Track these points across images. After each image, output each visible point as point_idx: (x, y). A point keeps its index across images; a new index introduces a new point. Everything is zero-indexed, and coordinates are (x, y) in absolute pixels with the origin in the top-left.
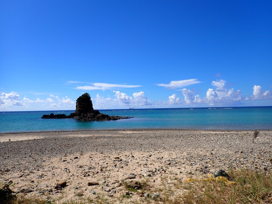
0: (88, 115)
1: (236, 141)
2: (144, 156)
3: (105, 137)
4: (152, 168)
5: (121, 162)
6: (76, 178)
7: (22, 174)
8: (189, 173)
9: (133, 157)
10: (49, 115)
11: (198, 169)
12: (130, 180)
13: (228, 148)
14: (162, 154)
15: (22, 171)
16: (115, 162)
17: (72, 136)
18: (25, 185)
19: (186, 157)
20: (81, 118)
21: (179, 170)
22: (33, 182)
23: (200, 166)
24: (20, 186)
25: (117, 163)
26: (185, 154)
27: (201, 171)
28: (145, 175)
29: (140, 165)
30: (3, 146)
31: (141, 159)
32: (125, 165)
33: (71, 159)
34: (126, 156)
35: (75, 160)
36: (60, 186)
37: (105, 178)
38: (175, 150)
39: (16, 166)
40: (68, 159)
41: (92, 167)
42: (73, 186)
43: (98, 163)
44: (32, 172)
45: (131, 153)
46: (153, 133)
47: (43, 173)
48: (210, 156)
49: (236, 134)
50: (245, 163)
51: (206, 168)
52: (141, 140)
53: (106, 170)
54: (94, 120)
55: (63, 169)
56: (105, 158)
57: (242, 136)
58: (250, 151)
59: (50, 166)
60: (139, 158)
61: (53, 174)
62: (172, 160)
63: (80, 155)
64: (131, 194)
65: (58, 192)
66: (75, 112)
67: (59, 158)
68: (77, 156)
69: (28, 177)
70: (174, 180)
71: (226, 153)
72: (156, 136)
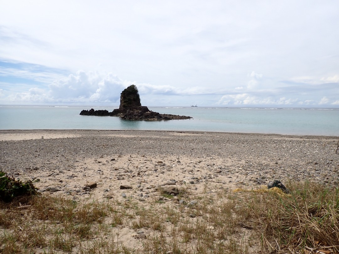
0: (134, 112)
1: (315, 150)
2: (192, 161)
3: (151, 139)
4: (198, 175)
5: (164, 167)
6: (109, 180)
7: (51, 173)
8: (240, 183)
9: (179, 162)
10: (89, 111)
11: (252, 179)
12: (168, 186)
13: (301, 157)
14: (215, 161)
15: (52, 171)
16: (157, 166)
17: (112, 135)
18: (53, 184)
19: (243, 166)
20: (126, 116)
21: (230, 179)
22: (61, 181)
23: (257, 176)
24: (47, 184)
25: (159, 167)
26: (243, 162)
27: (255, 181)
28: (187, 182)
29: (185, 171)
30: (34, 144)
31: (188, 165)
32: (167, 170)
33: (107, 161)
34: (171, 160)
35: (111, 163)
36: (89, 188)
37: (141, 182)
38: (232, 156)
39: (47, 165)
40: (103, 160)
41: (129, 170)
42: (103, 188)
43: (136, 166)
44: (62, 172)
45: (177, 157)
46: (211, 136)
47: (74, 173)
48: (274, 166)
49: (317, 142)
50: (314, 175)
51: (263, 178)
52: (194, 143)
53: (143, 174)
54: (141, 119)
55: (96, 171)
56: (146, 161)
57: (325, 145)
58: (327, 162)
59: (83, 167)
60: (186, 164)
61: (84, 175)
62: (225, 168)
63: (118, 157)
64: (166, 200)
65: (86, 193)
67: (94, 159)
68: (114, 158)
69: (57, 176)
70: (220, 189)
71: (296, 164)
72: (214, 140)
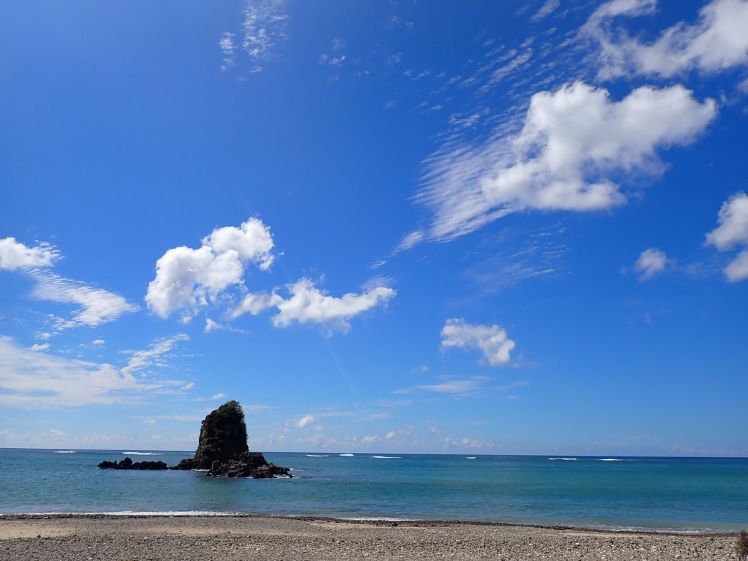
0: (230, 465)
10: (118, 463)
49: (675, 543)
52: (374, 552)
66: (193, 458)
72: (422, 540)
